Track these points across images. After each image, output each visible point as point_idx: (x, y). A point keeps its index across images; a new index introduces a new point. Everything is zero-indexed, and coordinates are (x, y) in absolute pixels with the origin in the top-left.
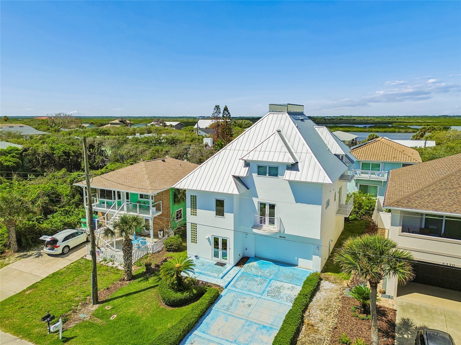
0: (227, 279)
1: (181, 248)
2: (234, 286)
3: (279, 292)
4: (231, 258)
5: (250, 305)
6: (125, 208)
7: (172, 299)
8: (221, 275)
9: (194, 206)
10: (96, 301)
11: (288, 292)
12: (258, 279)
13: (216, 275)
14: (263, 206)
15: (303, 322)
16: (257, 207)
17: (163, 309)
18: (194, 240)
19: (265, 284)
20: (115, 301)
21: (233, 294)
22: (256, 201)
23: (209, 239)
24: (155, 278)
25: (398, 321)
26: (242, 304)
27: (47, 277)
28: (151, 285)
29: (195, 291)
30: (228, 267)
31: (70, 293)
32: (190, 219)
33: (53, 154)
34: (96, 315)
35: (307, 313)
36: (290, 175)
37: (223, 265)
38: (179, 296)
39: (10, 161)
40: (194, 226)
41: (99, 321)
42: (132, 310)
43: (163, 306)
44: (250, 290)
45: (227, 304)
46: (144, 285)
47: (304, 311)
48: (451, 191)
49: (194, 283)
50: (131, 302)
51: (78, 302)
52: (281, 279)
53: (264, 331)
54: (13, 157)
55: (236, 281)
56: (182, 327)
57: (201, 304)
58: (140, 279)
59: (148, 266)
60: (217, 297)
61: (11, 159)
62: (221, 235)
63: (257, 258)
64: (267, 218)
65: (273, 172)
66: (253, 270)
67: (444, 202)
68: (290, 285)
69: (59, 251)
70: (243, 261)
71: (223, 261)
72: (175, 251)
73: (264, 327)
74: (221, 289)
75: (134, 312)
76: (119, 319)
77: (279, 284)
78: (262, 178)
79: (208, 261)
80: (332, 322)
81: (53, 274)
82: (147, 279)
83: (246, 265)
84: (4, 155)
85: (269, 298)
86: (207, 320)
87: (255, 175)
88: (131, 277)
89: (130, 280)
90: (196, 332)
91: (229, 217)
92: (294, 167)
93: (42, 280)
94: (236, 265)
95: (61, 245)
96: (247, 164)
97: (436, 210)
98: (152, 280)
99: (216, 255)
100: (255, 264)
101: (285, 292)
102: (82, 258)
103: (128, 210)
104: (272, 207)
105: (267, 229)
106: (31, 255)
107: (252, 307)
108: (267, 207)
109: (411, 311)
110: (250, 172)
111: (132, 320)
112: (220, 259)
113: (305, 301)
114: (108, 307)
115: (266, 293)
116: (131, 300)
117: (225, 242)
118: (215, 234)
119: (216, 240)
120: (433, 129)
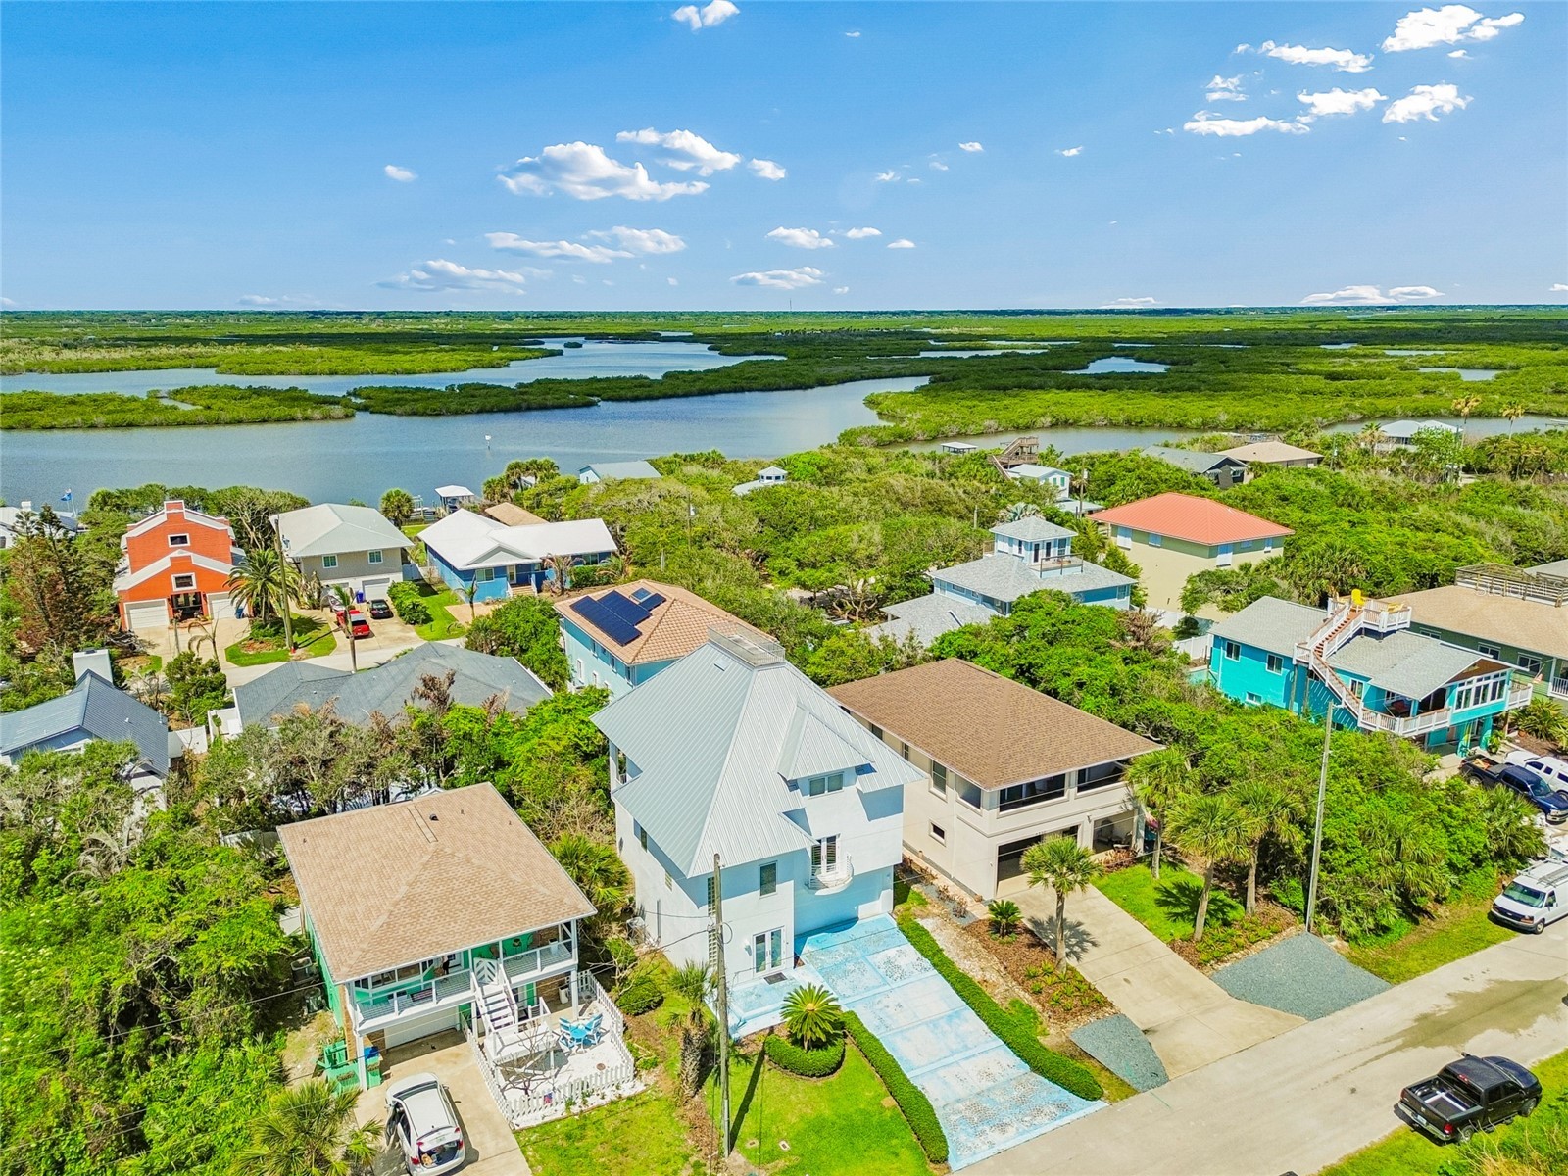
6: (501, 974)
14: (817, 844)
15: (975, 982)
19: (868, 968)
20: (744, 1129)
25: (1030, 926)
28: (749, 1073)
35: (962, 971)
36: (866, 783)
37: (780, 977)
41: (784, 1163)
42: (792, 1118)
43: (821, 1082)
44: (867, 989)
45: (877, 1023)
46: (736, 1082)
52: (871, 949)
64: (824, 862)
65: (834, 784)
71: (775, 971)
73: (949, 1016)
75: (801, 1118)
78: (818, 798)
80: (994, 964)
85: (899, 983)
87: (806, 800)
89: (695, 1093)
91: (785, 889)
92: (864, 770)
96: (794, 785)
98: (736, 1066)
99: (761, 967)
101: (902, 962)
102: (517, 1132)
104: (831, 841)
105: (826, 880)
108: (824, 845)
111: (819, 1127)
112: (770, 971)
114: (752, 1142)
117: (776, 934)
118: (759, 931)
119: (760, 939)
120: (538, 466)
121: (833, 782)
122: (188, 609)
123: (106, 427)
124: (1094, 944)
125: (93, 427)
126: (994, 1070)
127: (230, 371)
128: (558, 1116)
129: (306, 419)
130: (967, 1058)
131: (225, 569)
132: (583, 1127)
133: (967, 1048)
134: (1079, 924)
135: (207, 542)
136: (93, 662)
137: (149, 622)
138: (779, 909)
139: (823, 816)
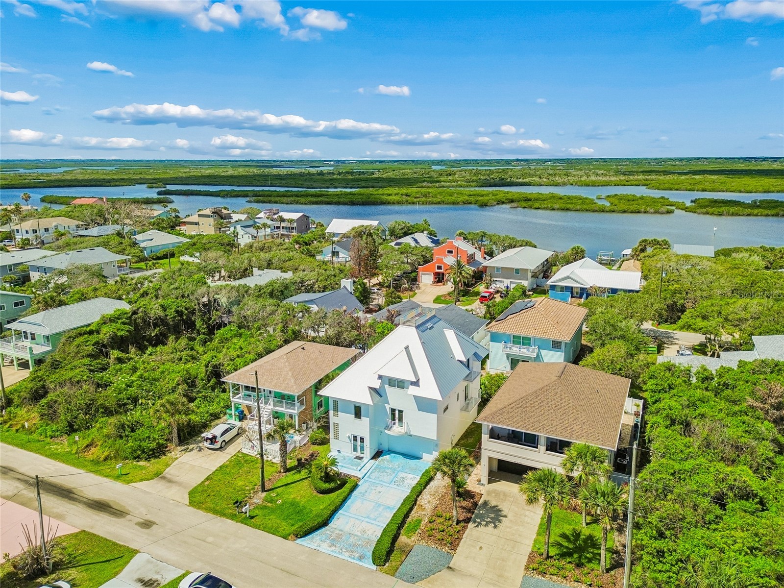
0: (364, 471)
1: (325, 442)
2: (369, 477)
3: (403, 482)
4: (368, 453)
5: (380, 492)
6: (272, 403)
7: (323, 488)
8: (359, 468)
9: (336, 409)
10: (264, 490)
11: (410, 482)
12: (389, 471)
13: (355, 468)
14: (393, 410)
15: (415, 503)
16: (389, 411)
17: (315, 496)
18: (336, 437)
20: (278, 489)
21: (367, 484)
22: (388, 407)
23: (349, 437)
24: (306, 471)
25: (480, 502)
26: (374, 491)
27: (216, 470)
28: (304, 477)
29: (339, 482)
30: (365, 460)
31: (240, 483)
32: (333, 419)
33: (166, 316)
34: (265, 500)
35: (420, 497)
36: (412, 390)
37: (361, 458)
38: (327, 486)
39: (122, 330)
40: (336, 425)
41: (270, 505)
42: (292, 497)
43: (315, 493)
44: (381, 481)
46: (298, 477)
47: (418, 496)
48: (524, 410)
49: (338, 474)
50: (290, 490)
51: (249, 490)
52: (406, 470)
53: (388, 510)
54: (124, 323)
55: (371, 473)
56: (332, 508)
57: (344, 492)
58: (294, 472)
59: (299, 460)
60: (355, 486)
61: (123, 327)
62: (359, 435)
63: (390, 452)
64: (397, 421)
66: (386, 462)
67: (515, 419)
68: (413, 476)
69: (218, 445)
70: (378, 455)
71: (361, 455)
72: (320, 444)
73: (389, 507)
74: (359, 479)
75: (294, 498)
76: (284, 503)
77: (404, 475)
78: (392, 389)
79: (349, 455)
80: (435, 502)
81: (221, 467)
82: (300, 472)
83: (380, 458)
84: (114, 321)
85: (395, 486)
86: (348, 503)
87: (386, 386)
88: (287, 470)
89: (285, 472)
90: (340, 512)
91: (365, 421)
92: (416, 383)
93: (213, 472)
94: (372, 458)
95: (220, 440)
96: (380, 377)
97: (508, 426)
98: (304, 473)
99: (355, 450)
100: (387, 457)
101: (408, 482)
102: (239, 451)
103: (274, 406)
104: (401, 412)
105: (397, 430)
106: (192, 450)
107: (381, 493)
108: (397, 413)
109: (493, 495)
110: (382, 384)
111: (294, 504)
112: (359, 454)
113: (419, 489)
114: (273, 494)
115: (393, 483)
116: (290, 489)
117: (362, 439)
118: (356, 434)
119: (355, 438)
120: (656, 243)
121: (400, 384)
122: (439, 279)
124: (495, 527)
126: (370, 532)
127: (653, 188)
128: (252, 455)
129: (645, 212)
130: (368, 522)
132: (252, 461)
133: (375, 520)
134: (505, 516)
138: (362, 427)
139: (395, 398)
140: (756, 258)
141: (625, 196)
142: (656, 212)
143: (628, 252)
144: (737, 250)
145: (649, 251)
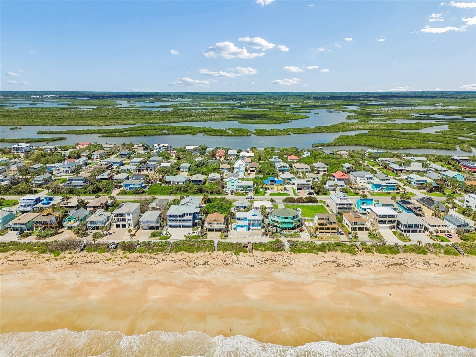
120: (254, 147)
121: (241, 165)
122: (220, 157)
123: (219, 136)
125: (217, 136)
129: (244, 136)
131: (223, 154)
135: (223, 152)
136: (214, 158)
137: (218, 158)
138: (238, 170)
139: (241, 166)
140: (270, 150)
141: (235, 128)
142: (247, 136)
143: (249, 149)
144: (267, 148)
145: (253, 149)
